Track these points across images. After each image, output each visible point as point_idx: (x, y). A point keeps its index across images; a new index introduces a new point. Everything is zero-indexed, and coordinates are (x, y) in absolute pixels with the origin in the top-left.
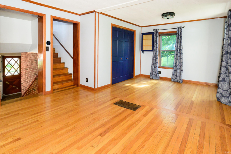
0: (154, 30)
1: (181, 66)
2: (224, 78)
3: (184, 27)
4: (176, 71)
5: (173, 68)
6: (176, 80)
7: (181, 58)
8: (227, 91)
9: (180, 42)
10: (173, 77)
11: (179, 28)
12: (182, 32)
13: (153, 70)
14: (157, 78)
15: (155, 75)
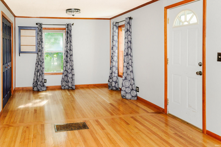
0: (37, 24)
1: (72, 69)
2: (126, 77)
3: (73, 24)
4: (66, 76)
5: (63, 73)
6: (67, 87)
7: (71, 61)
8: (129, 87)
9: (70, 41)
10: (63, 84)
11: (68, 25)
12: (71, 30)
13: (37, 79)
14: (45, 89)
15: (40, 85)
